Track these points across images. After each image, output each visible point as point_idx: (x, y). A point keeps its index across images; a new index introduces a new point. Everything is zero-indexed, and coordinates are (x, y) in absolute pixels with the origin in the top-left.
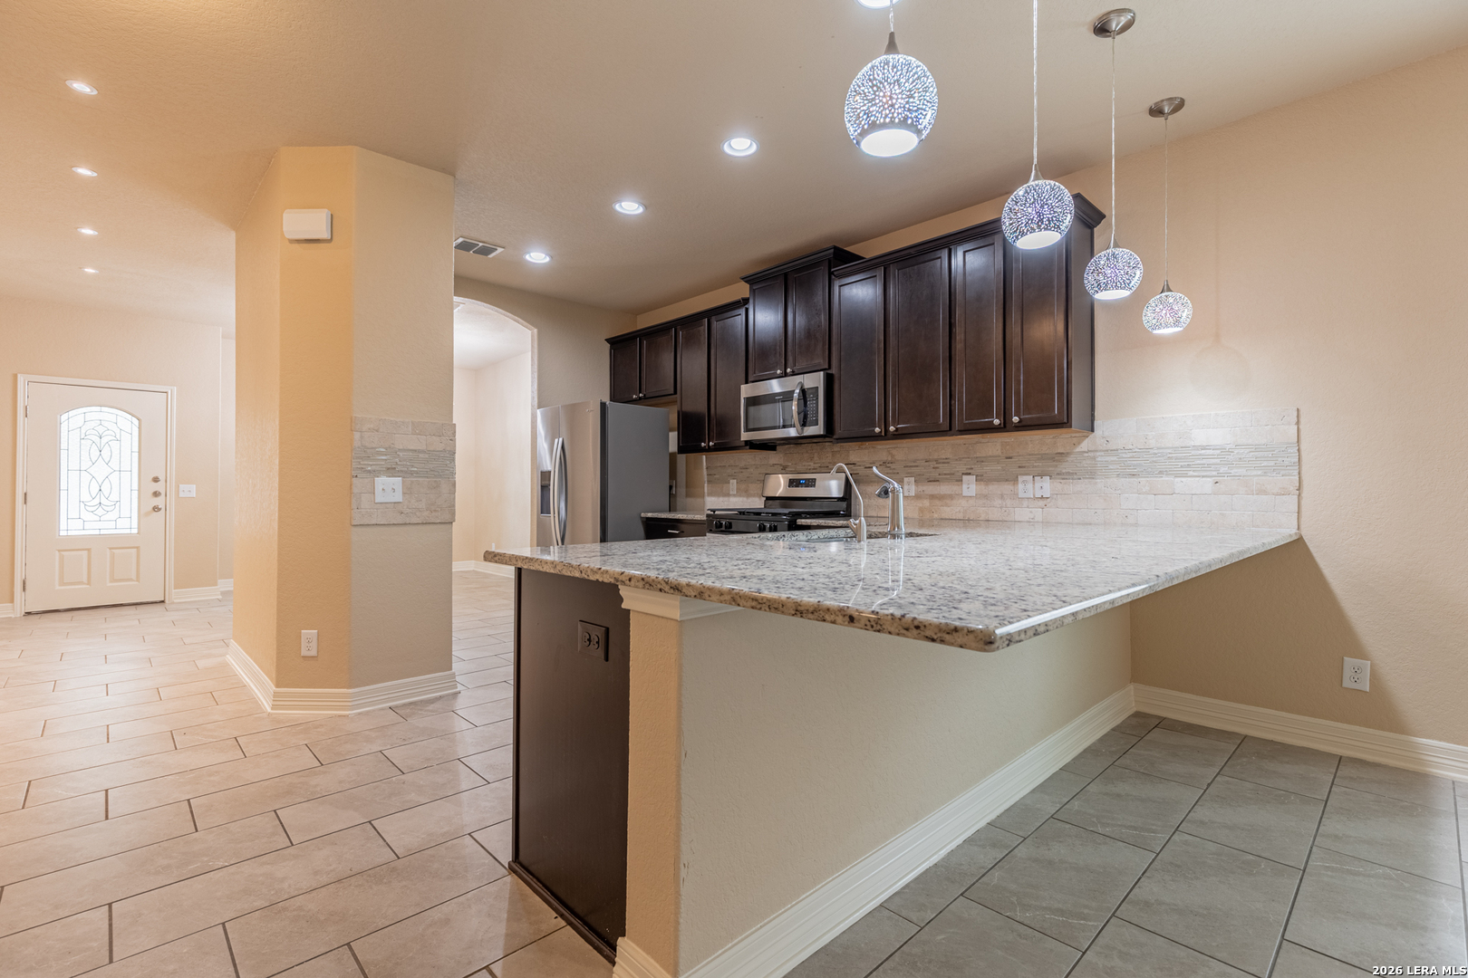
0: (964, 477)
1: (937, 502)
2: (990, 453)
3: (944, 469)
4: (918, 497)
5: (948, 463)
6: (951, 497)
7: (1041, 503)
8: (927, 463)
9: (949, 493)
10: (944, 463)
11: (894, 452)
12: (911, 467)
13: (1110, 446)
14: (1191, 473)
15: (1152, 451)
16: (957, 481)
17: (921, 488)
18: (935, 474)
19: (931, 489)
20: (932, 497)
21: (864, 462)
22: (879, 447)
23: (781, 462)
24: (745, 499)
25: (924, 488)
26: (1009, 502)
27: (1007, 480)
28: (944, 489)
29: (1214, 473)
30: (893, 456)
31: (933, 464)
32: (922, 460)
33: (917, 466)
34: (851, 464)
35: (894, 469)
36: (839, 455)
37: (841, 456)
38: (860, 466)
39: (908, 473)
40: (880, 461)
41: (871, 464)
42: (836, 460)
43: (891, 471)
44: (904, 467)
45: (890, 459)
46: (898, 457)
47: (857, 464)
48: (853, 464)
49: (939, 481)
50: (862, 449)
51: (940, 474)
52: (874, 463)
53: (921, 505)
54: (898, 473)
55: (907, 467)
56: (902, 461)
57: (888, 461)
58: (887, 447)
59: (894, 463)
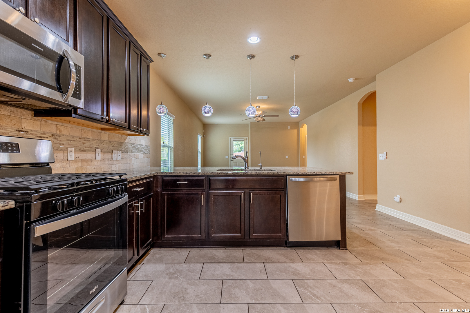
0: (97, 149)
1: (85, 164)
2: (105, 139)
3: (88, 144)
4: (75, 161)
5: (90, 141)
6: (91, 160)
7: (118, 162)
8: (80, 140)
9: (90, 158)
10: (88, 141)
11: (61, 128)
12: (71, 140)
13: (131, 142)
14: (141, 152)
15: (136, 145)
16: (93, 151)
17: (77, 155)
18: (83, 147)
19: (82, 156)
20: (83, 161)
21: (36, 131)
22: (50, 122)
25: (79, 155)
26: (110, 162)
27: (109, 152)
28: (89, 156)
29: (143, 152)
30: (60, 131)
31: (83, 141)
32: (77, 137)
33: (75, 141)
34: (23, 131)
35: (61, 141)
36: (10, 120)
37: (11, 121)
38: (32, 134)
39: (70, 145)
40: (50, 133)
41: (41, 134)
42: (4, 125)
43: (58, 142)
44: (67, 140)
45: (58, 133)
46: (63, 133)
47: (30, 132)
48: (25, 132)
49: (85, 151)
50: (35, 120)
51: (86, 147)
52: (45, 134)
53: (77, 166)
54: (63, 144)
55: (69, 140)
56: (66, 136)
57: (56, 134)
58: (56, 123)
59: (61, 136)
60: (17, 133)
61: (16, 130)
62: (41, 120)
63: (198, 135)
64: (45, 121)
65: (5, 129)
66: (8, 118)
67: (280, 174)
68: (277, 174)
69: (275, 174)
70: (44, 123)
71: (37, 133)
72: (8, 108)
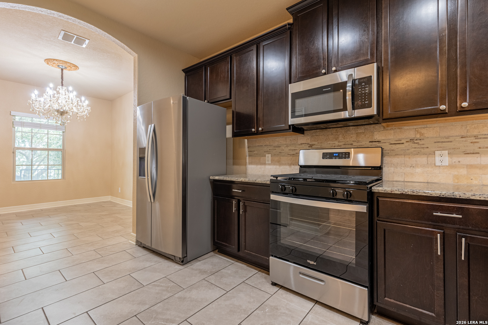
4: (451, 166)
8: (463, 139)
11: (423, 131)
12: (442, 142)
17: (455, 159)
18: (471, 148)
19: (469, 160)
20: (470, 167)
21: (389, 139)
22: (406, 128)
23: (309, 142)
24: (278, 167)
25: (460, 159)
30: (422, 134)
31: (472, 139)
32: (457, 136)
33: (451, 142)
34: (376, 142)
35: (423, 144)
36: (364, 135)
37: (365, 136)
38: (385, 143)
39: (440, 147)
40: (407, 138)
41: (396, 141)
42: (360, 139)
43: (419, 146)
44: (435, 142)
45: (418, 136)
46: (426, 135)
47: (382, 141)
48: (378, 141)
49: (478, 153)
50: (388, 130)
51: (480, 148)
52: (401, 140)
53: (456, 173)
54: (428, 148)
55: (439, 142)
56: (432, 138)
57: (416, 139)
58: (415, 127)
59: (423, 139)
60: (371, 143)
61: (370, 142)
62: (395, 129)
64: (399, 128)
65: (361, 142)
66: (363, 134)
70: (398, 130)
71: (390, 141)
72: (362, 127)
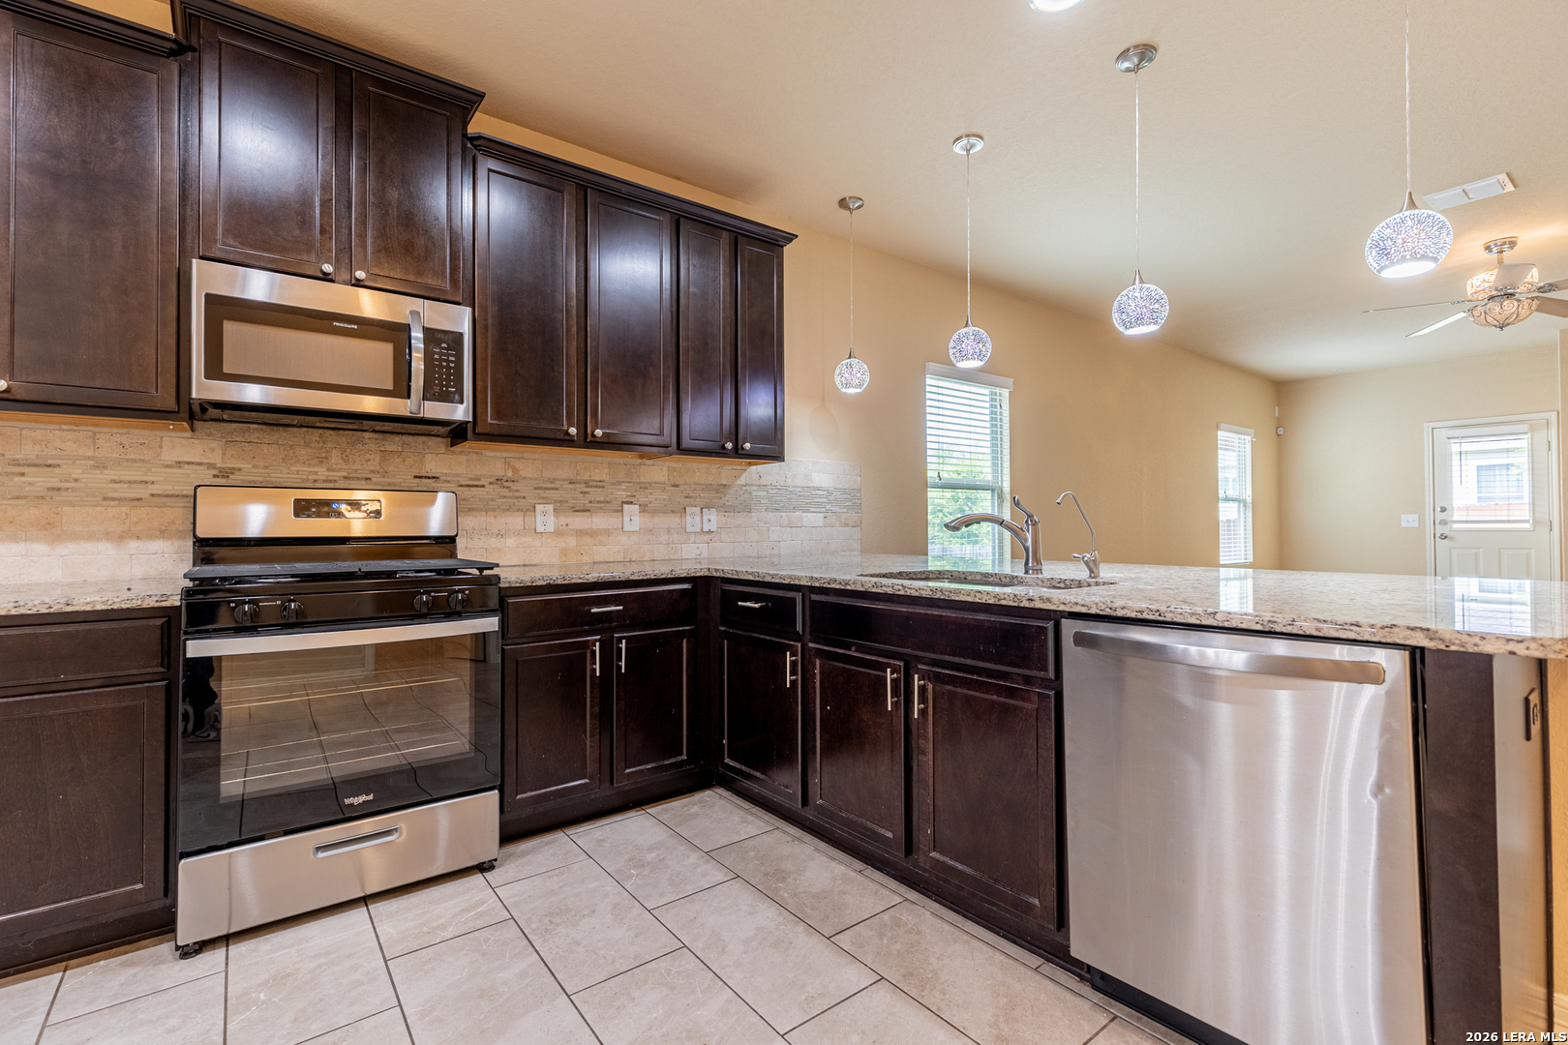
0: (625, 506)
1: (589, 540)
2: (656, 479)
3: (597, 494)
4: (558, 533)
5: (603, 487)
6: (608, 532)
7: (707, 537)
8: (572, 486)
9: (604, 526)
10: (596, 487)
11: (518, 464)
12: (546, 489)
13: (763, 481)
14: (812, 510)
15: (789, 489)
16: (616, 511)
17: (563, 520)
18: (583, 502)
19: (579, 521)
20: (580, 533)
21: (458, 475)
22: (489, 453)
23: (216, 458)
24: (41, 548)
25: (569, 520)
26: (676, 537)
27: (673, 512)
28: (598, 521)
29: (824, 510)
30: (515, 471)
31: (581, 487)
32: (564, 480)
33: (557, 489)
34: (429, 478)
35: (517, 491)
36: (401, 460)
37: (404, 461)
38: (449, 482)
39: (543, 498)
40: (490, 476)
41: (471, 479)
42: (391, 468)
43: (511, 494)
44: (535, 488)
45: (510, 474)
46: (523, 474)
47: (442, 478)
48: (434, 478)
49: (589, 511)
50: (454, 453)
51: (591, 502)
52: (479, 480)
53: (563, 545)
54: (524, 497)
55: (540, 488)
56: (531, 479)
57: (505, 478)
58: (505, 455)
59: (517, 481)
60: (418, 480)
61: (415, 477)
62: (469, 452)
63: (1220, 433)
64: (477, 453)
65: (393, 476)
66: (398, 457)
67: (1025, 604)
68: (1012, 604)
69: (1004, 602)
70: (475, 457)
71: (460, 479)
72: (397, 438)
